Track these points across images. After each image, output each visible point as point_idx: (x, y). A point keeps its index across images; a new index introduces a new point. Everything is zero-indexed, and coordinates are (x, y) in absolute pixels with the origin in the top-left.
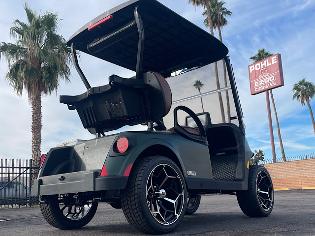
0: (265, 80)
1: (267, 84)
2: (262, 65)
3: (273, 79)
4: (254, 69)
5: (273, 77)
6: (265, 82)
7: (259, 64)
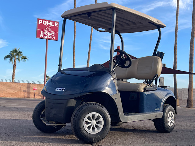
0: (48, 33)
1: (49, 36)
2: (48, 23)
3: (54, 35)
4: (41, 22)
5: (54, 34)
6: (48, 34)
7: (46, 22)
